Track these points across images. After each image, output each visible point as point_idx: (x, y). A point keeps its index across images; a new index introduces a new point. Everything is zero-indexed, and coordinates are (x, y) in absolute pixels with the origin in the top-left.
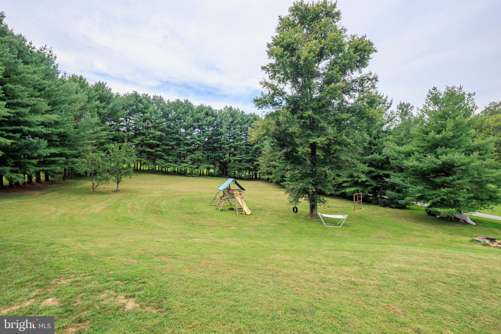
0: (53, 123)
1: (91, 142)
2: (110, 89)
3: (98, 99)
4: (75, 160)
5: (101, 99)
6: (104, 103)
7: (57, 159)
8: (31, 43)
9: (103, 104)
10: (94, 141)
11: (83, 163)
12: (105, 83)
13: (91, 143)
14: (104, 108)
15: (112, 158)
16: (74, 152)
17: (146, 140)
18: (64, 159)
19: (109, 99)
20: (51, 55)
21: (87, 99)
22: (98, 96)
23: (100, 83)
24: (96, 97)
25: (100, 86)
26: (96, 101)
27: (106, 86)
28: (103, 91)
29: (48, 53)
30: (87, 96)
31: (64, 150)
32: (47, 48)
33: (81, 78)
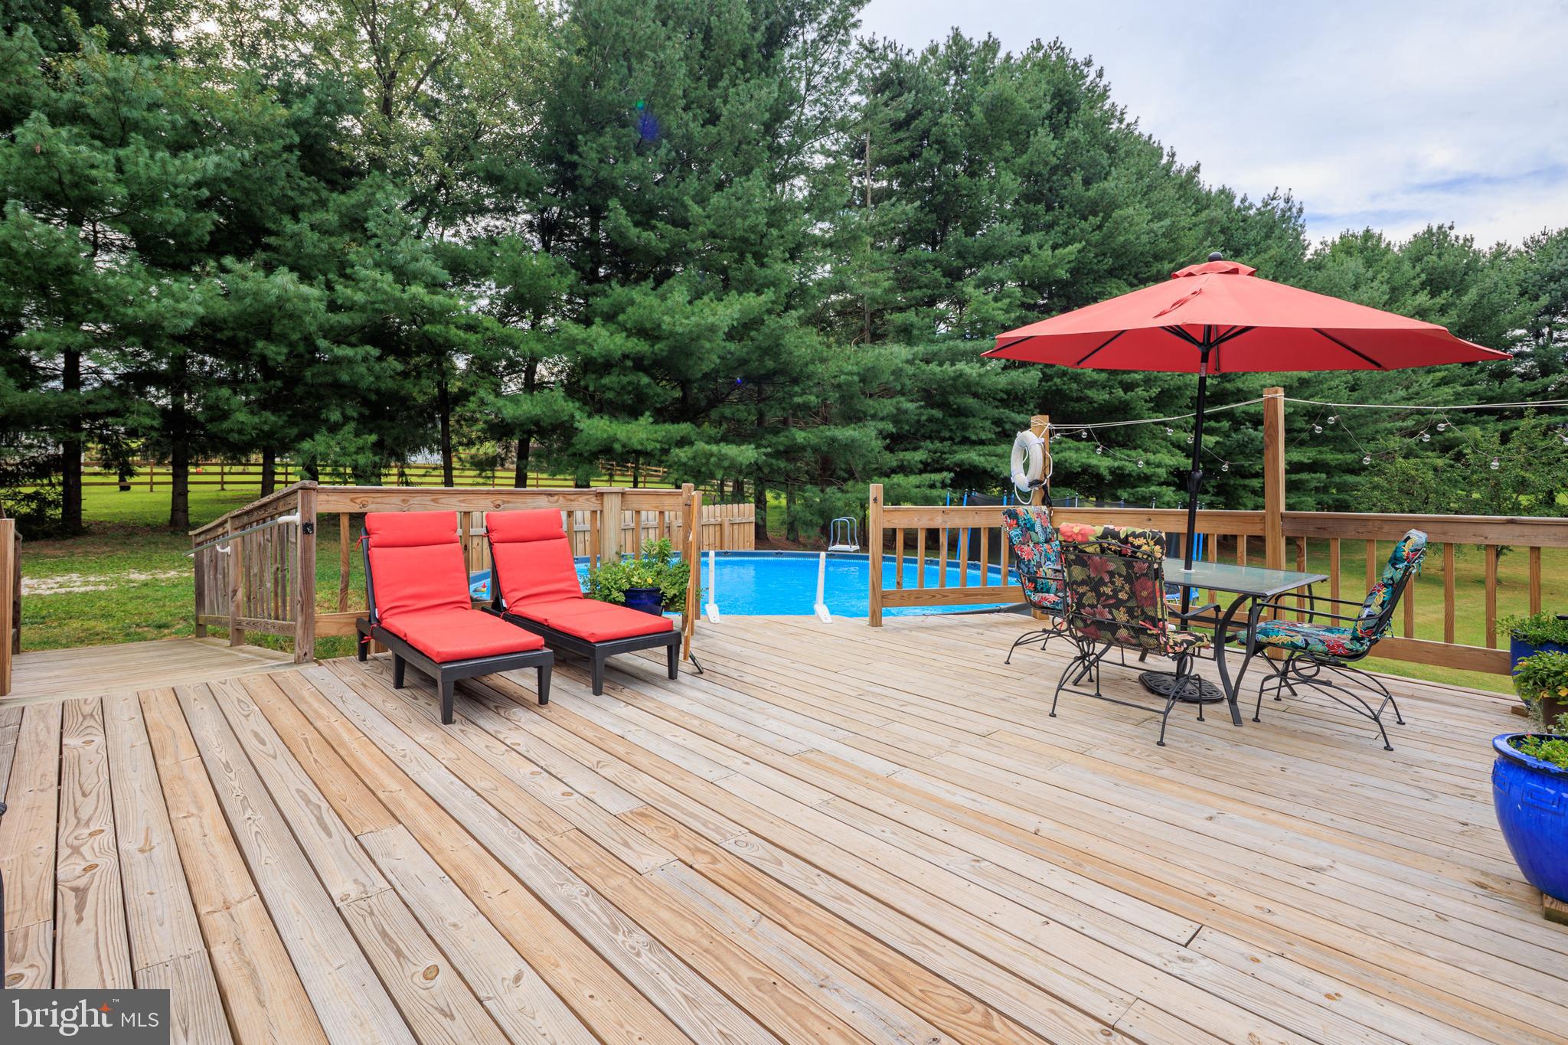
0: (1296, 384)
1: (1399, 424)
2: (1469, 241)
3: (1423, 286)
4: (1350, 479)
5: (1434, 284)
6: (1445, 294)
7: (1305, 476)
8: (1244, 200)
9: (1440, 300)
10: (1410, 423)
11: (1375, 487)
12: (1447, 225)
13: (1400, 429)
15: (1473, 472)
16: (1350, 457)
18: (1324, 476)
19: (1466, 274)
20: (1290, 209)
21: (1387, 297)
22: (1423, 276)
23: (1430, 230)
24: (1416, 282)
25: (1433, 241)
26: (1415, 293)
27: (1453, 234)
28: (1440, 256)
29: (1282, 205)
30: (1385, 287)
31: (1321, 452)
32: (1280, 193)
33: (1368, 235)
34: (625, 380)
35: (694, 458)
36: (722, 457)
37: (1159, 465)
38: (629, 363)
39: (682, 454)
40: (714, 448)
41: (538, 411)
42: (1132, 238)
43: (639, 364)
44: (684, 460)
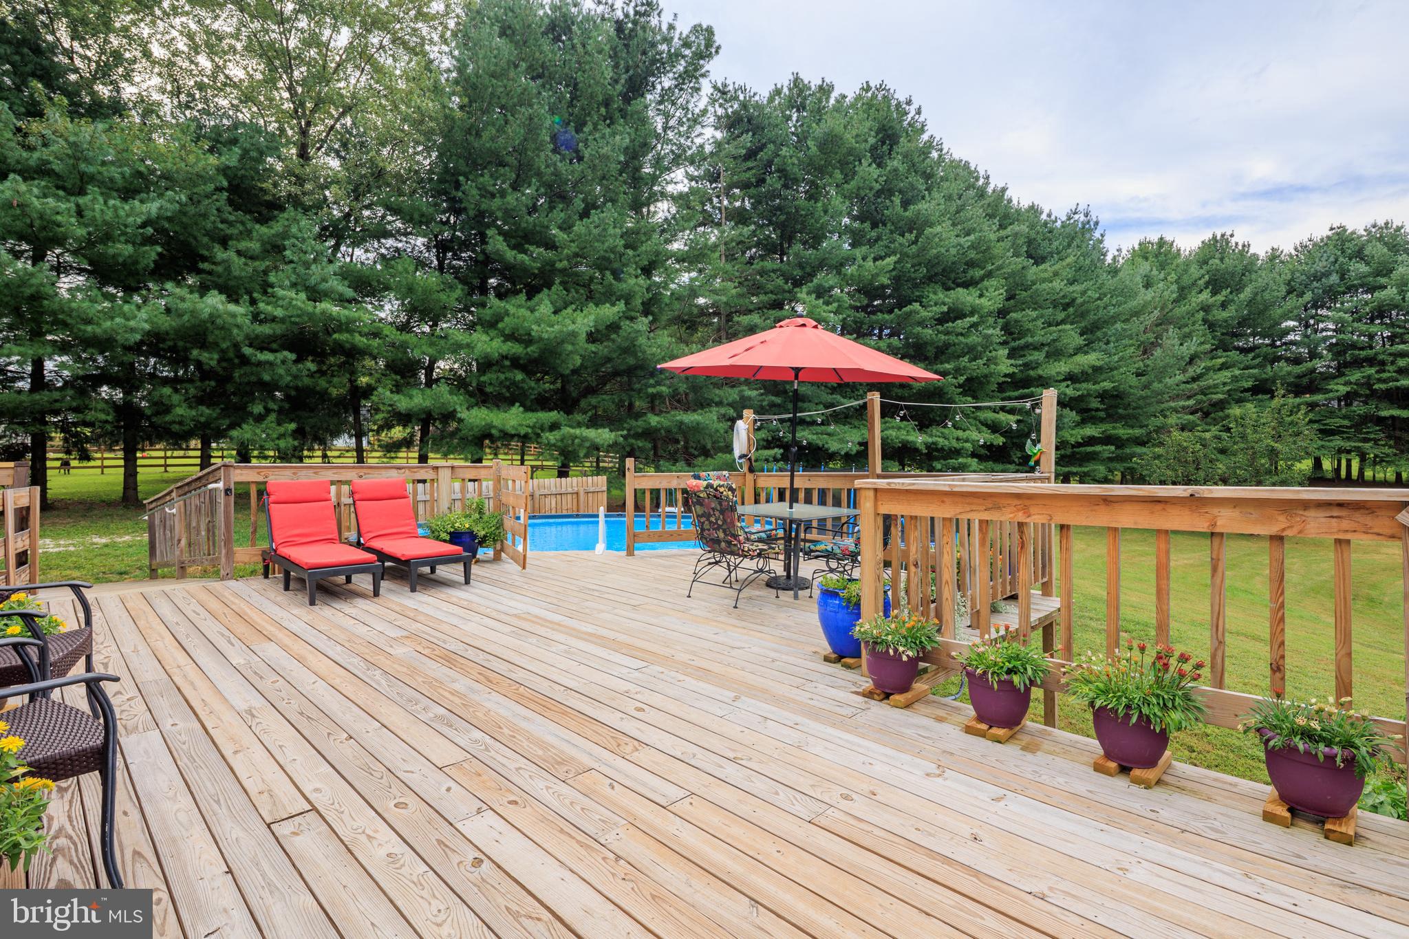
0: (1090, 371)
1: (1182, 403)
2: (1246, 246)
3: (1207, 284)
4: (1139, 450)
5: (1215, 284)
6: (1224, 293)
7: (1098, 448)
8: (1049, 215)
9: (1220, 298)
10: (1191, 402)
11: (1158, 457)
12: (1228, 233)
13: (1183, 408)
14: (1224, 305)
15: (1235, 443)
16: (1137, 432)
18: (1113, 448)
19: (1243, 275)
20: (1089, 222)
21: (1175, 295)
22: (1207, 277)
23: (1214, 237)
24: (1201, 282)
25: (1217, 247)
26: (1200, 292)
27: (1233, 241)
28: (1222, 260)
29: (1082, 218)
30: (1174, 287)
31: (1114, 428)
32: (1080, 208)
33: (1162, 242)
34: (502, 376)
35: (562, 440)
37: (967, 441)
38: (507, 363)
39: (552, 437)
41: (428, 403)
42: (943, 250)
43: (516, 363)
44: (553, 441)
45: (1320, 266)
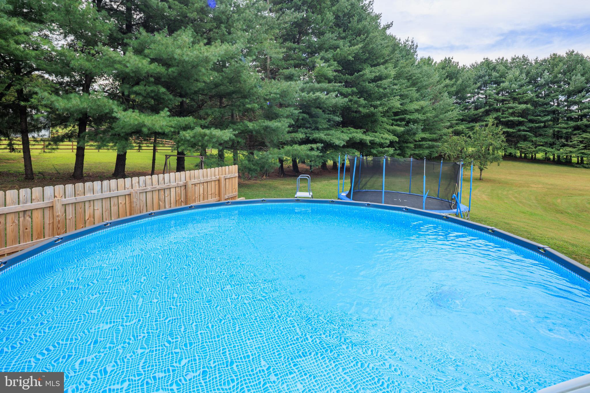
0: (421, 109)
2: (457, 63)
3: (447, 77)
5: (450, 76)
6: (453, 80)
7: (424, 143)
8: (399, 41)
9: (452, 82)
12: (451, 57)
14: (452, 86)
16: (434, 136)
17: (503, 117)
19: (457, 74)
20: (413, 45)
22: (446, 74)
23: (446, 59)
24: (445, 76)
25: (447, 62)
26: (445, 79)
27: (453, 60)
28: (450, 68)
29: (410, 43)
32: (410, 39)
33: (429, 58)
34: (149, 89)
35: (194, 137)
36: (212, 137)
38: (152, 79)
39: (187, 135)
40: (207, 131)
43: (158, 80)
44: (188, 138)
45: (482, 73)
